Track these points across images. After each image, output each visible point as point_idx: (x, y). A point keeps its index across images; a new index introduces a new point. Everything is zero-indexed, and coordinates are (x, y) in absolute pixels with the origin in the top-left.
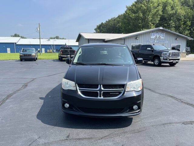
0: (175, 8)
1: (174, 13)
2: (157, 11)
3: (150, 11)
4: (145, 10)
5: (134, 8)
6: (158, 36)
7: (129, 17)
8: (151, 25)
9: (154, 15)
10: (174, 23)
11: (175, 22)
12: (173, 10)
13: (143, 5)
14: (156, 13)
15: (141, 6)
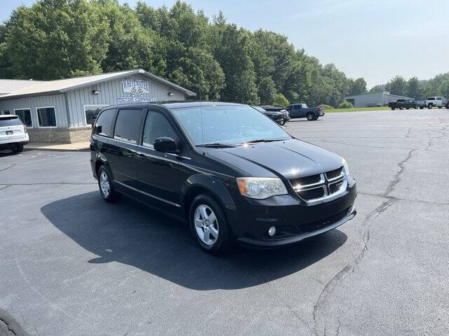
0: (131, 30)
1: (131, 40)
2: (101, 31)
3: (84, 31)
4: (71, 24)
5: (41, 16)
6: (137, 88)
7: (32, 38)
8: (91, 62)
9: (95, 39)
10: (135, 62)
11: (137, 60)
12: (128, 32)
13: (64, 13)
14: (97, 36)
15: (60, 15)
